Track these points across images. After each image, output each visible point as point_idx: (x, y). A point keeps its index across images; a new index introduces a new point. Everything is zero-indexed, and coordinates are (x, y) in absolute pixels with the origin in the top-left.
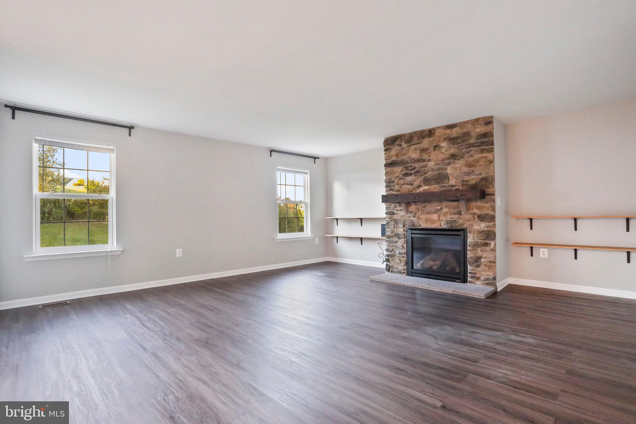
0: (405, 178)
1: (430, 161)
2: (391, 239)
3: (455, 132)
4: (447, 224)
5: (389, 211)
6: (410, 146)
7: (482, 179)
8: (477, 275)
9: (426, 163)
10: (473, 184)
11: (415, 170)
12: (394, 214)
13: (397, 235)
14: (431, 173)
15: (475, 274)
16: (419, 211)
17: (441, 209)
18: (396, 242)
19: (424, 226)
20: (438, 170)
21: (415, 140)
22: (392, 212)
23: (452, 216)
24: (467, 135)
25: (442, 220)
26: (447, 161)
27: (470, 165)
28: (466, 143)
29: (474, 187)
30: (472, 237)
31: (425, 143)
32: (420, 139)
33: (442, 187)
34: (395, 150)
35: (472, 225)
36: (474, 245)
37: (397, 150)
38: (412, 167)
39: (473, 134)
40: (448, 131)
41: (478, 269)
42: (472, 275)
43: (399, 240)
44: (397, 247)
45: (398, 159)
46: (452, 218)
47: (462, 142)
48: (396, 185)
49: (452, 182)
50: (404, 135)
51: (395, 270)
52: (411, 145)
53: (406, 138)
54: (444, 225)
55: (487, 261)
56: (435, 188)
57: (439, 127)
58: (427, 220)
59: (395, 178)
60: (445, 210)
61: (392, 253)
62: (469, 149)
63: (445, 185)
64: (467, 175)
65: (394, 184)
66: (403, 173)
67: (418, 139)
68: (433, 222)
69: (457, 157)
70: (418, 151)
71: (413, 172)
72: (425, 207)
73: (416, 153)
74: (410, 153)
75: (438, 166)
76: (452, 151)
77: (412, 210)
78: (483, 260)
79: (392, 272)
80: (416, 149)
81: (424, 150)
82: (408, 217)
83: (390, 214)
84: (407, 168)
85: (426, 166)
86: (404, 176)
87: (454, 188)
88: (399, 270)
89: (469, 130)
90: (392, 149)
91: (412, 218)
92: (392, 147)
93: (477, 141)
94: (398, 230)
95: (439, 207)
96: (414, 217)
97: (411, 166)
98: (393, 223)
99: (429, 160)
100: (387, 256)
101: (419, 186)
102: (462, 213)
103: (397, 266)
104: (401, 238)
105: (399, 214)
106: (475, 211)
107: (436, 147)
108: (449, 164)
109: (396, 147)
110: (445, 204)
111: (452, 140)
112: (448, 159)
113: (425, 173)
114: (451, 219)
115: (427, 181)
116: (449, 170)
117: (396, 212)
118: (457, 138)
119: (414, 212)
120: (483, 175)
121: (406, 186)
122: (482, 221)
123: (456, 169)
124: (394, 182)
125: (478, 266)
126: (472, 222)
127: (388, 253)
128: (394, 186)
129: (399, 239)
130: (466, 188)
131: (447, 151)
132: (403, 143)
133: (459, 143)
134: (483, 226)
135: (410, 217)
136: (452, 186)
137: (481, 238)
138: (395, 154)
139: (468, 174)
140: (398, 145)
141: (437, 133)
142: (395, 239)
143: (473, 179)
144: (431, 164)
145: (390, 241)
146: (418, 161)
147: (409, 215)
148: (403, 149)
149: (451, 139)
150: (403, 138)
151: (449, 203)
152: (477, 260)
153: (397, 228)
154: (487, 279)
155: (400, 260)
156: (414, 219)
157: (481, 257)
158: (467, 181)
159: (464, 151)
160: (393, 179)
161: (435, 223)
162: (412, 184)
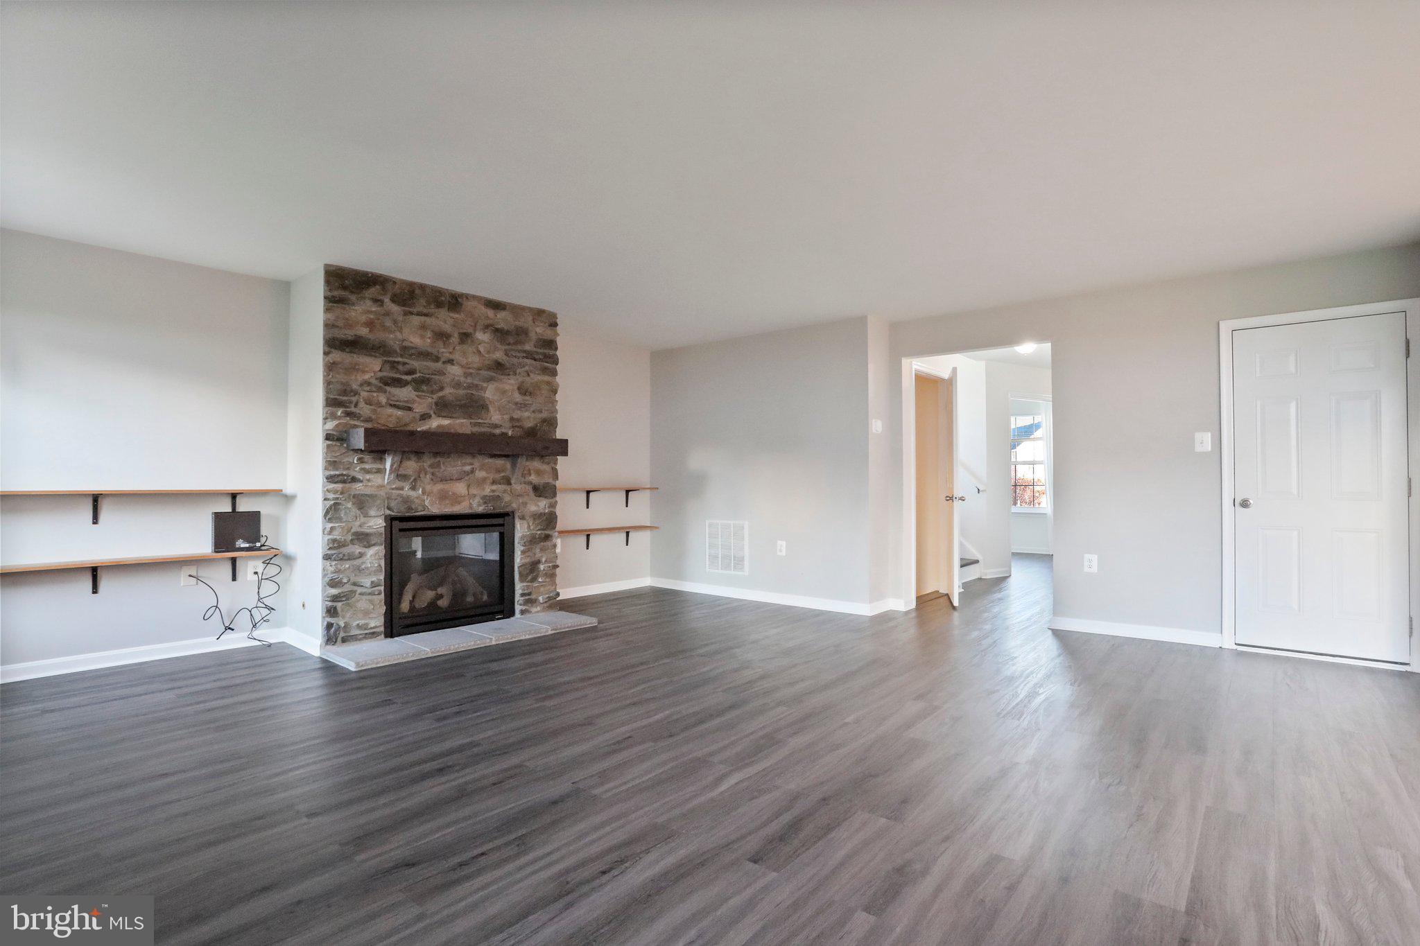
0: (388, 388)
1: (453, 364)
2: (345, 550)
3: (503, 319)
4: (485, 503)
5: (337, 473)
6: (406, 314)
7: (544, 421)
8: (533, 597)
9: (439, 365)
10: (531, 428)
11: (414, 376)
12: (354, 480)
13: (363, 538)
14: (452, 390)
15: (529, 594)
16: (426, 474)
17: (472, 471)
18: (361, 555)
19: (435, 509)
20: (469, 387)
21: (420, 305)
22: (348, 476)
23: (494, 487)
24: (521, 333)
25: (475, 496)
26: (484, 373)
27: (523, 391)
28: (520, 347)
29: (531, 433)
30: (526, 526)
31: (444, 320)
32: (432, 306)
33: (476, 424)
34: (361, 310)
35: (526, 504)
36: (531, 541)
37: (371, 312)
38: (407, 366)
39: (533, 336)
40: (490, 313)
41: (536, 585)
42: (527, 598)
43: (366, 550)
44: (359, 570)
45: (371, 336)
46: (493, 491)
47: (516, 343)
48: (362, 404)
49: (495, 417)
50: (394, 282)
51: (355, 632)
52: (411, 313)
53: (397, 289)
54: (479, 505)
55: (549, 567)
56: (461, 424)
57: (474, 297)
58: (443, 496)
59: (361, 385)
60: (480, 474)
61: (347, 588)
62: (526, 360)
63: (480, 421)
64: (520, 409)
65: (354, 399)
66: (380, 374)
67: (429, 303)
68: (456, 499)
69: (507, 369)
70: (429, 334)
71: (409, 378)
72: (438, 465)
73: (422, 337)
74: (406, 331)
75: (469, 380)
76: (499, 355)
77: (410, 472)
78: (542, 567)
79: (344, 640)
80: (423, 327)
81: (442, 336)
82: (397, 489)
83: (344, 482)
84: (393, 365)
85: (441, 373)
86: (386, 384)
87: (497, 431)
88: (371, 628)
89: (526, 325)
90: (353, 304)
91: (407, 491)
92: (353, 298)
93: (539, 350)
94: (365, 523)
95: (468, 468)
96: (413, 488)
97: (405, 364)
98: (349, 505)
99: (451, 362)
100: (335, 598)
101: (425, 417)
102: (512, 482)
103: (362, 622)
104: (374, 545)
105: (369, 480)
106: (533, 478)
107: (465, 337)
108: (491, 379)
109: (369, 303)
110: (478, 461)
111: (500, 334)
112: (489, 368)
113: (442, 389)
114: (491, 494)
115: (443, 407)
116: (489, 393)
117: (360, 476)
118: (508, 333)
119: (412, 479)
120: (544, 415)
121: (390, 411)
122: (540, 496)
123: (504, 392)
124: (356, 393)
125: (534, 579)
126: (525, 499)
127: (334, 591)
128: (356, 406)
129: (369, 546)
130: (518, 432)
131: (488, 352)
132: (387, 300)
133: (509, 344)
134: (542, 505)
135: (402, 489)
136: (496, 426)
137: (539, 527)
138: (363, 318)
139: (521, 406)
140: (376, 301)
141: (469, 305)
142: (357, 549)
143: (529, 419)
144: (455, 371)
145: (341, 556)
146: (424, 355)
147: (398, 484)
148: (387, 314)
149: (497, 330)
150: (389, 286)
151: (487, 461)
152: (534, 565)
153: (363, 519)
154: (550, 598)
155: (371, 602)
156: (412, 493)
157: (539, 562)
158: (518, 420)
159: (515, 361)
160: (355, 387)
161: (459, 503)
162: (410, 409)
